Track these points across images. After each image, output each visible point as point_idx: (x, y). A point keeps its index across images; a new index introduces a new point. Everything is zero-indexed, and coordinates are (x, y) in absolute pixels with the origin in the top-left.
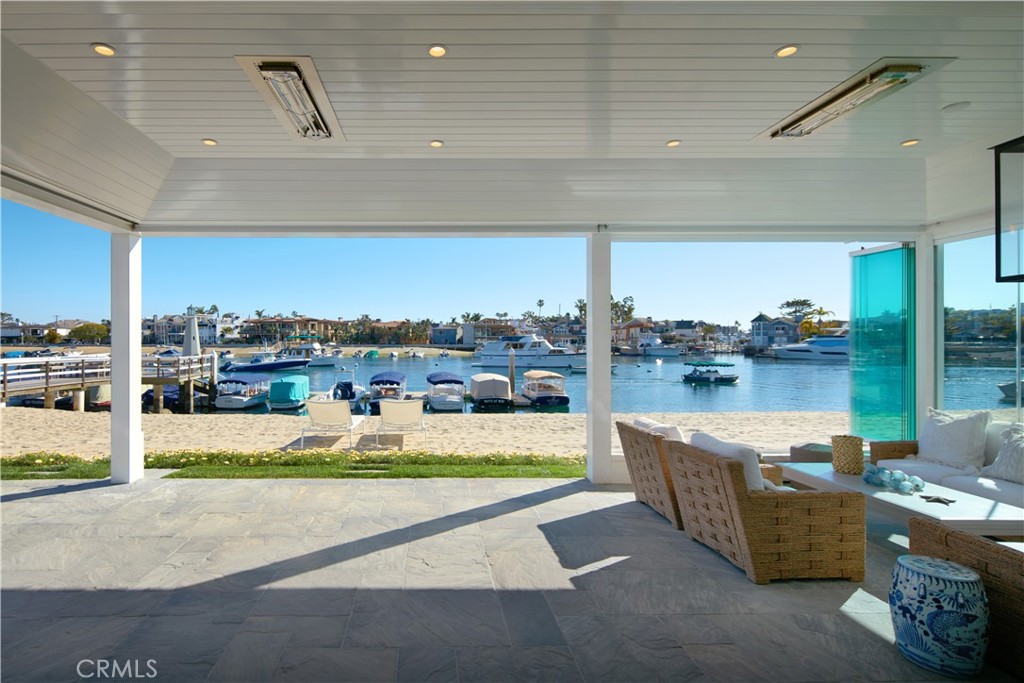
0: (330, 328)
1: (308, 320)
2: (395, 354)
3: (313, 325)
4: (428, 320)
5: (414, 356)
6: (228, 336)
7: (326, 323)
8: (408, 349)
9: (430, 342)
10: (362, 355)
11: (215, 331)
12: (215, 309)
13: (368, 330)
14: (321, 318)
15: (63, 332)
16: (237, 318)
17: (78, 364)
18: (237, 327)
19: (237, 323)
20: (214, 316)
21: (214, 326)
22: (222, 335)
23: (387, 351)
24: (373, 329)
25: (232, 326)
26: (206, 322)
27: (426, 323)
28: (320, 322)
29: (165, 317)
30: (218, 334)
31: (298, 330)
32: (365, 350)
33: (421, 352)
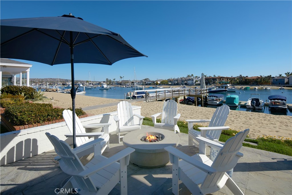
0: (229, 80)
1: (221, 77)
2: (257, 88)
3: (223, 79)
4: (270, 76)
5: (266, 89)
6: (197, 83)
7: (227, 78)
8: (262, 87)
9: (272, 84)
10: (243, 89)
11: (193, 81)
12: (192, 75)
13: (244, 80)
14: (225, 77)
15: (159, 82)
16: (199, 77)
17: (178, 90)
18: (199, 80)
19: (199, 79)
20: (192, 77)
21: (193, 80)
22: (195, 83)
23: (253, 87)
24: (246, 80)
25: (198, 80)
26: (191, 79)
27: (269, 77)
28: (225, 78)
29: (180, 78)
30: (194, 82)
31: (218, 81)
32: (244, 87)
33: (269, 88)
